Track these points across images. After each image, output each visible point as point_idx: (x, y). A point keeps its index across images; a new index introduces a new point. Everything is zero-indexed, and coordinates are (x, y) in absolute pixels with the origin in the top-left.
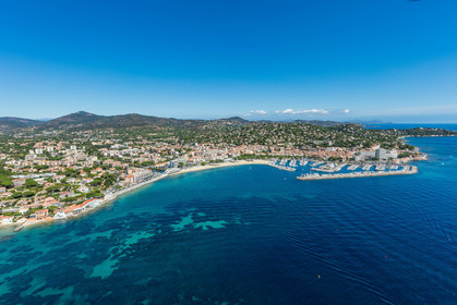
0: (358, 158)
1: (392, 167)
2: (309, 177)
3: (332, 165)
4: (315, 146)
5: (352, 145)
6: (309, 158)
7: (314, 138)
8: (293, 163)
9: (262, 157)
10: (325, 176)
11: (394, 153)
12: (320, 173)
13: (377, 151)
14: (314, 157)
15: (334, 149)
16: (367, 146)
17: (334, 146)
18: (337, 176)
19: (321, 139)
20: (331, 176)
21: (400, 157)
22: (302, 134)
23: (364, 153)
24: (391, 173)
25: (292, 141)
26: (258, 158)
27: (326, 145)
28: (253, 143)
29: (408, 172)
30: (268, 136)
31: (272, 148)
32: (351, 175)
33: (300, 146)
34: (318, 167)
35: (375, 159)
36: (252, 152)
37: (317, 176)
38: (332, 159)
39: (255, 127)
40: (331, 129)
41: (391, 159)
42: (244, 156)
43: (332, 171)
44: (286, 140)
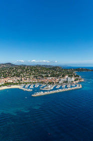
0: (60, 82)
1: (73, 85)
2: (38, 94)
3: (49, 86)
4: (43, 77)
5: (58, 76)
6: (40, 83)
7: (43, 73)
8: (32, 87)
9: (16, 84)
10: (46, 93)
11: (73, 79)
12: (44, 91)
13: (67, 78)
14: (42, 82)
15: (51, 78)
16: (63, 76)
17: (51, 76)
18: (51, 92)
19: (46, 73)
20: (49, 93)
21: (75, 80)
22: (38, 71)
23: (62, 80)
24: (73, 88)
25: (33, 74)
26: (14, 84)
27: (47, 76)
28: (13, 76)
29: (79, 88)
30: (21, 72)
31: (23, 79)
32: (57, 91)
33: (36, 77)
34: (43, 88)
35: (67, 82)
36: (12, 81)
37: (42, 93)
38: (50, 83)
39: (16, 68)
40: (50, 69)
41: (72, 82)
42: (7, 84)
43: (49, 90)
44: (30, 74)
